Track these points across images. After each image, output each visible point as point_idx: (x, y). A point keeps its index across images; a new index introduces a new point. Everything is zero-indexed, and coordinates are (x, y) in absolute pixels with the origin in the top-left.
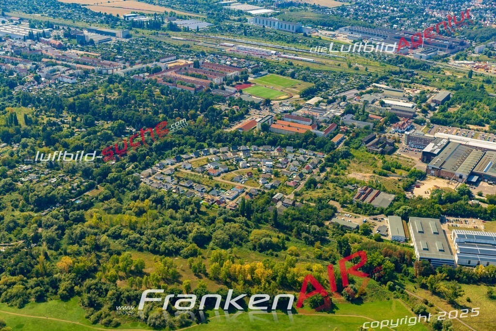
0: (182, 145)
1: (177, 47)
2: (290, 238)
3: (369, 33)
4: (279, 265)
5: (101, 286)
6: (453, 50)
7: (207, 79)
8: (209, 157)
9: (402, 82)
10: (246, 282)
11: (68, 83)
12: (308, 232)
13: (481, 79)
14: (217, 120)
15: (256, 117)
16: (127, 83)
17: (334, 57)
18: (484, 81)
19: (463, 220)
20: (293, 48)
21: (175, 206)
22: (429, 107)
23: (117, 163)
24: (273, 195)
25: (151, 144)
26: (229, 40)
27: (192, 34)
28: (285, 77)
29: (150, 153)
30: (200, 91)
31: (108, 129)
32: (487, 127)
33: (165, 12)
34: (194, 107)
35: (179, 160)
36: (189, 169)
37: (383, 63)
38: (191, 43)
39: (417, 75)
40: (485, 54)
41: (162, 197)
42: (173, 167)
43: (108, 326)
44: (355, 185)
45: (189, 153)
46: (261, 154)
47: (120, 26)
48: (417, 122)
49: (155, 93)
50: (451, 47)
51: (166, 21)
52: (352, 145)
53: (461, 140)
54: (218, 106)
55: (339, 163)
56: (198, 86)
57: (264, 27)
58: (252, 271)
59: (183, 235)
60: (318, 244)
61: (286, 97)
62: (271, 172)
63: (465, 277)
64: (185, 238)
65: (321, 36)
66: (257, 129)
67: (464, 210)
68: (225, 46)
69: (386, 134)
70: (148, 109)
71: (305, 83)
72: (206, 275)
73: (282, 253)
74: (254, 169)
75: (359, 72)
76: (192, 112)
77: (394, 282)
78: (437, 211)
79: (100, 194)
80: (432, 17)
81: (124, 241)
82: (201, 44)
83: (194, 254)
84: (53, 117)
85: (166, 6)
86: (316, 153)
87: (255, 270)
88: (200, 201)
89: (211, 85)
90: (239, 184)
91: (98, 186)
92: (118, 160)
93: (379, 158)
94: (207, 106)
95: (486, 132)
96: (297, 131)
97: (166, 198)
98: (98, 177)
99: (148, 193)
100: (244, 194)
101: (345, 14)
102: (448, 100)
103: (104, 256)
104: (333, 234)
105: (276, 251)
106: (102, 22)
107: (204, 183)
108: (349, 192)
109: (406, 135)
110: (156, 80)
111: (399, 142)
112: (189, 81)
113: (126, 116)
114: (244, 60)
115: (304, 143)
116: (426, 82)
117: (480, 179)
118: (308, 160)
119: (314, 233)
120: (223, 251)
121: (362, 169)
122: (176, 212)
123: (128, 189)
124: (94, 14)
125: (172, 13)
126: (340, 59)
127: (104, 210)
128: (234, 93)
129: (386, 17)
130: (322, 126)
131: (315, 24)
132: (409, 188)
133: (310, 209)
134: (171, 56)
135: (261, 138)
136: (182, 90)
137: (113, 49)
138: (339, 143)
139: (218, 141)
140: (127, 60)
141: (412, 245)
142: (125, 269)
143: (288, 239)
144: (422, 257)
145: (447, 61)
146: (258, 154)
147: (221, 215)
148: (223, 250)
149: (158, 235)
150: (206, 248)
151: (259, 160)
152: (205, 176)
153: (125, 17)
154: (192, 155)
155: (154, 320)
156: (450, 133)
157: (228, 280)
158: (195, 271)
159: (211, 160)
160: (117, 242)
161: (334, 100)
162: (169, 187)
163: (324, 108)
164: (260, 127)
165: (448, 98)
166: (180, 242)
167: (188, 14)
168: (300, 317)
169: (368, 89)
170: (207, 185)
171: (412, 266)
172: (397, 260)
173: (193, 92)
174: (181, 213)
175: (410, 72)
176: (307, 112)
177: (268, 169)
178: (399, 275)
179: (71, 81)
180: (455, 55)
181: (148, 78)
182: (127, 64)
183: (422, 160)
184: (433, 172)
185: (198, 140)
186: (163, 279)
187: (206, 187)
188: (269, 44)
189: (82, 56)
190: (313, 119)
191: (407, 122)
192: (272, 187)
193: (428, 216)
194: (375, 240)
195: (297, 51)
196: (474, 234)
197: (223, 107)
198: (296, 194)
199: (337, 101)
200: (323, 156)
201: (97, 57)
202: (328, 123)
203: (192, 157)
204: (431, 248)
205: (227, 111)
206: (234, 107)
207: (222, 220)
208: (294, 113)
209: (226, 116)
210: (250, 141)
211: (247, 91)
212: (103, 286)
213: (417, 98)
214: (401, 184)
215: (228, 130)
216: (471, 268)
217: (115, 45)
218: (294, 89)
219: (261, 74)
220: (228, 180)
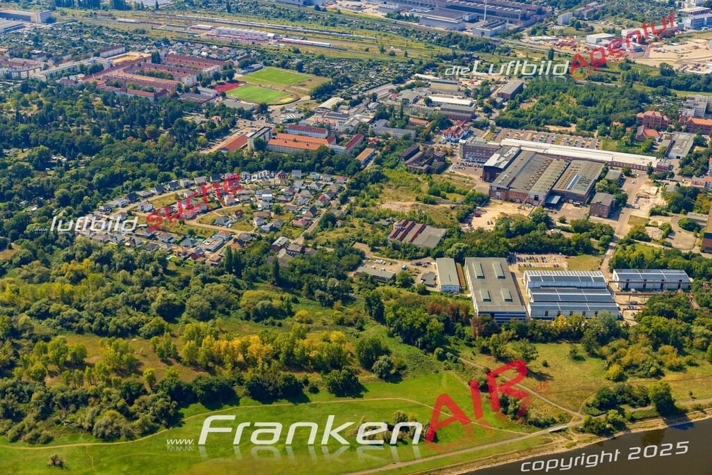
0: (138, 178)
1: (127, 34)
2: (299, 299)
3: (410, 3)
4: (282, 337)
5: (22, 388)
6: (528, 22)
7: (172, 79)
8: (179, 193)
10: (236, 364)
12: (324, 289)
13: (565, 60)
14: (188, 138)
15: (247, 131)
16: (51, 91)
17: (360, 39)
19: (539, 257)
20: (300, 28)
21: (129, 266)
22: (494, 103)
23: (40, 209)
24: (273, 241)
25: (91, 179)
26: (205, 20)
27: (148, 13)
28: (288, 71)
29: (90, 192)
30: (163, 97)
31: (23, 160)
32: (573, 128)
34: (154, 121)
35: (134, 198)
36: (150, 211)
37: (430, 45)
38: (147, 27)
39: (478, 58)
40: (572, 26)
41: (110, 254)
42: (125, 210)
43: (34, 444)
44: (391, 218)
45: (149, 188)
46: (255, 183)
47: (36, 6)
48: (477, 126)
49: (94, 103)
50: (524, 17)
52: (385, 164)
53: (537, 148)
54: (191, 118)
55: (367, 190)
56: (159, 90)
58: (244, 348)
59: (142, 306)
60: (338, 304)
61: (291, 99)
62: (270, 208)
63: (540, 334)
64: (145, 311)
65: (341, 8)
66: (248, 148)
67: (541, 244)
68: (198, 29)
69: (433, 146)
70: (85, 127)
71: (319, 78)
72: (178, 359)
73: (287, 321)
74: (246, 205)
75: (395, 59)
76: (151, 128)
77: (445, 349)
78: (503, 248)
79: (15, 256)
81: (54, 321)
82: (163, 28)
83: (159, 331)
86: (334, 177)
87: (247, 347)
88: (166, 256)
89: (179, 88)
90: (224, 228)
91: (12, 244)
92: (40, 204)
93: (424, 179)
94: (173, 119)
95: (571, 134)
96: (307, 147)
97: (116, 256)
98: (11, 231)
99: (88, 250)
100: (232, 241)
102: (520, 93)
103: (25, 344)
104: (360, 289)
105: (279, 318)
106: (8, 1)
107: (172, 230)
108: (382, 229)
109: (461, 144)
110: (95, 83)
111: (452, 155)
112: (145, 83)
113: (51, 140)
114: (228, 48)
115: (317, 165)
117: (563, 200)
118: (323, 188)
119: (333, 289)
120: (202, 325)
121: (400, 196)
122: (132, 274)
123: (59, 246)
126: (368, 41)
127: (22, 278)
128: (214, 98)
130: (343, 139)
132: (465, 218)
133: (326, 257)
134: (117, 47)
135: (255, 161)
136: (136, 97)
137: (27, 40)
138: (367, 162)
139: (191, 169)
140: (49, 56)
141: (469, 296)
142: (56, 361)
143: (296, 301)
144: (482, 310)
145: (519, 38)
146: (250, 183)
147: (197, 273)
148: (202, 323)
149: (105, 308)
150: (177, 322)
151: (253, 192)
154: (153, 191)
155: (102, 429)
156: (523, 139)
157: (210, 364)
158: (162, 355)
159: (182, 196)
160: (43, 323)
161: (359, 101)
162: (119, 239)
163: (346, 112)
164: (253, 145)
165: (520, 89)
166: (139, 316)
168: (315, 406)
169: (409, 82)
170: (177, 233)
171: (469, 324)
172: (448, 318)
173: (152, 99)
174: (138, 275)
175: (467, 56)
176: (321, 120)
177: (266, 204)
178: (451, 339)
180: (531, 28)
181: (83, 82)
182: (50, 62)
183: (484, 178)
184: (498, 194)
185: (162, 169)
186: (115, 370)
187: (175, 236)
188: (265, 23)
190: (329, 129)
191: (463, 126)
192: (272, 229)
193: (491, 255)
194: (419, 293)
195: (305, 33)
196: (553, 275)
197: (198, 119)
198: (307, 238)
199: (365, 102)
200: (343, 181)
201: (1, 54)
202: (352, 133)
203: (153, 194)
204: (494, 298)
205: (203, 125)
206: (214, 118)
207: (200, 282)
208: (302, 121)
209: (203, 131)
210: (238, 165)
211: (233, 94)
212: (24, 387)
213: (477, 92)
214: (454, 213)
215: (206, 152)
216: (548, 321)
217: (30, 34)
218: (302, 88)
219: (253, 67)
220: (207, 224)
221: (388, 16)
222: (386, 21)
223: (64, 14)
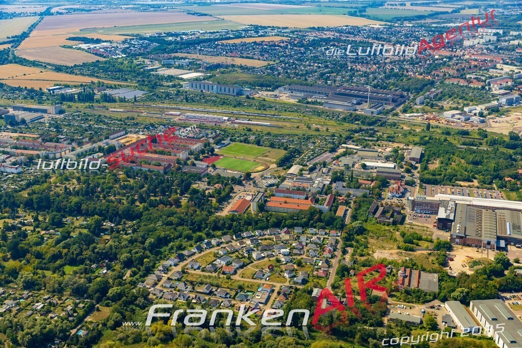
1: (121, 120)
3: (310, 92)
6: (397, 103)
7: (170, 155)
9: (369, 140)
11: (13, 173)
12: (374, 338)
13: (439, 131)
14: (204, 203)
15: (244, 196)
17: (289, 119)
18: (443, 133)
20: (242, 112)
22: (410, 165)
24: (311, 292)
25: (143, 243)
26: (173, 109)
27: (130, 104)
28: (250, 145)
30: (170, 170)
32: (476, 183)
33: (92, 82)
35: (182, 258)
36: (198, 268)
37: (339, 122)
38: (135, 115)
39: (378, 131)
40: (427, 105)
42: (179, 268)
44: (389, 266)
45: (189, 248)
46: (269, 239)
47: (47, 101)
48: (407, 183)
49: (119, 177)
51: (96, 92)
54: (197, 185)
55: (357, 241)
56: (165, 164)
57: (202, 91)
61: (263, 168)
62: (291, 261)
65: (263, 97)
66: (251, 209)
68: (171, 115)
69: (385, 201)
71: (274, 150)
74: (271, 259)
75: (321, 133)
76: (175, 196)
79: (107, 319)
80: (357, 71)
82: (145, 115)
84: (9, 218)
85: (89, 75)
86: (327, 231)
89: (178, 162)
90: (263, 281)
92: (108, 267)
93: (394, 230)
95: (478, 188)
100: (276, 293)
101: (276, 73)
102: (424, 157)
106: (25, 98)
107: (223, 286)
109: (409, 200)
111: (403, 208)
112: (152, 159)
113: (99, 210)
114: (199, 129)
115: (312, 222)
116: (391, 139)
117: (507, 243)
118: (323, 241)
121: (384, 245)
123: (138, 305)
124: (13, 90)
125: (99, 83)
126: (295, 121)
128: (207, 169)
129: (316, 74)
130: (319, 199)
131: (252, 85)
133: (361, 305)
134: (119, 131)
135: (262, 220)
136: (149, 171)
137: (50, 128)
138: (344, 217)
139: (216, 228)
140: (73, 140)
141: (488, 335)
145: (397, 115)
146: (266, 239)
151: (271, 247)
152: (221, 276)
153: (49, 90)
154: (193, 250)
159: (218, 253)
161: (314, 167)
163: (309, 176)
164: (255, 207)
165: (423, 155)
167: (117, 83)
169: (340, 151)
170: (228, 288)
173: (162, 172)
175: (371, 129)
176: (296, 184)
177: (286, 258)
179: (15, 171)
180: (400, 108)
182: (75, 145)
183: (439, 228)
184: (457, 240)
185: (194, 231)
187: (228, 291)
188: (215, 109)
189: (18, 139)
190: (305, 191)
191: (401, 185)
192: (304, 282)
195: (248, 116)
197: (202, 186)
198: (333, 287)
199: (318, 168)
200: (336, 235)
201: (35, 139)
202: (322, 194)
203: (195, 253)
205: (210, 191)
206: (216, 185)
207: (271, 336)
208: (281, 185)
209: (212, 196)
210: (250, 225)
211: (220, 164)
213: (394, 157)
214: (433, 259)
215: (221, 214)
217: (50, 123)
218: (266, 158)
219: (224, 144)
220: (248, 278)
221: (299, 101)
222: (300, 106)
223: (70, 107)
